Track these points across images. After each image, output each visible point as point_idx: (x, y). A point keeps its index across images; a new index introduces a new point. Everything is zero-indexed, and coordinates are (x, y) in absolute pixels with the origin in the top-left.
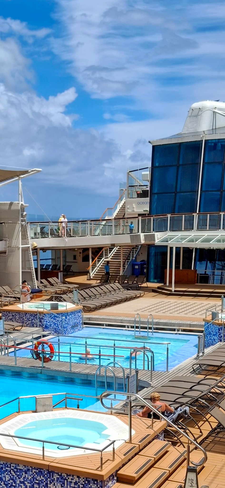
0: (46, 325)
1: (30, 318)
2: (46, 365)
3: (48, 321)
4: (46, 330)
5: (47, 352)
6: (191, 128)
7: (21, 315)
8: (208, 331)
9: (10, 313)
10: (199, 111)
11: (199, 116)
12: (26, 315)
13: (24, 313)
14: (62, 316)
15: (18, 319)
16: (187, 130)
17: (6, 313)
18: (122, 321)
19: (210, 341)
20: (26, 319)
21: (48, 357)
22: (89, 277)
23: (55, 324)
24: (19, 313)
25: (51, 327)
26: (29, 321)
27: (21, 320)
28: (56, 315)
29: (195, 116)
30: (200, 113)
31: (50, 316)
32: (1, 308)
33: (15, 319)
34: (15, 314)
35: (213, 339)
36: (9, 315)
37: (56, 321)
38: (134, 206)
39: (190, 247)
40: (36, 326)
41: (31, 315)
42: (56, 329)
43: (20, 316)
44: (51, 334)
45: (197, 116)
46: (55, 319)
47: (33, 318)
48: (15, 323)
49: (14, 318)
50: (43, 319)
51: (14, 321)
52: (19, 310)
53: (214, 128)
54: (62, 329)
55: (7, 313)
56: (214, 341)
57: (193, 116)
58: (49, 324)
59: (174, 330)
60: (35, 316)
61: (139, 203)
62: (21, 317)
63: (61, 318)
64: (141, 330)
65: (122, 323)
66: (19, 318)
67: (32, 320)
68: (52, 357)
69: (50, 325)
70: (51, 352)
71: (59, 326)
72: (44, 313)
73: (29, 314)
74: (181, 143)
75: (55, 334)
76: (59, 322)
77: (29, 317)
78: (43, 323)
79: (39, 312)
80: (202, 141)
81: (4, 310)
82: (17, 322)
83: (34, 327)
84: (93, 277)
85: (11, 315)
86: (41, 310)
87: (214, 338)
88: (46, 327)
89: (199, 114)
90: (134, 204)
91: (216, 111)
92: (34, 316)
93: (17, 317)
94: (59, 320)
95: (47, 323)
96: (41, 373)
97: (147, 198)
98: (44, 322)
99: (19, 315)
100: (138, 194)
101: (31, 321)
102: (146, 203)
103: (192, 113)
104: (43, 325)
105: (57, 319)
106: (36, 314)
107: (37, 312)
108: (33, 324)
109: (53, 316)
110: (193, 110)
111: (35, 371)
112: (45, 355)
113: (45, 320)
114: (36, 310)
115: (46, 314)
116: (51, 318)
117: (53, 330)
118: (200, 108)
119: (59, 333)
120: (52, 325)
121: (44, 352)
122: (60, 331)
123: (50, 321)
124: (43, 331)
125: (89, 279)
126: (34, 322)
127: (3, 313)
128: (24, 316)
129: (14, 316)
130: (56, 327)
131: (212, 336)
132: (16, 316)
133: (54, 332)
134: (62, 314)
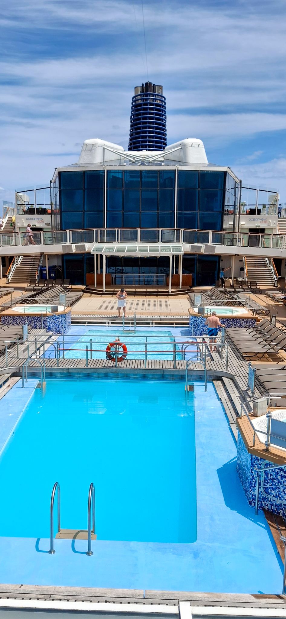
0: (49, 327)
1: (33, 321)
2: (119, 364)
3: (51, 323)
4: (49, 331)
5: (120, 353)
6: (87, 160)
7: (23, 318)
8: (196, 323)
9: (10, 318)
10: (92, 147)
11: (93, 151)
12: (28, 318)
13: (26, 317)
14: (62, 317)
15: (19, 322)
16: (84, 161)
17: (6, 318)
18: (101, 319)
19: (199, 331)
20: (28, 322)
21: (121, 357)
22: (8, 281)
23: (56, 325)
24: (21, 317)
25: (53, 328)
26: (31, 324)
27: (23, 323)
28: (57, 316)
29: (89, 150)
30: (94, 148)
31: (52, 318)
32: (1, 313)
33: (17, 322)
34: (17, 318)
35: (202, 329)
36: (10, 319)
37: (57, 322)
38: (23, 221)
39: (120, 256)
40: (39, 328)
41: (33, 318)
42: (57, 329)
43: (21, 320)
44: (53, 334)
45: (91, 150)
46: (56, 320)
47: (36, 321)
48: (17, 326)
49: (15, 322)
50: (47, 321)
51: (15, 324)
52: (21, 314)
53: (104, 161)
54: (61, 329)
55: (8, 317)
56: (203, 331)
57: (87, 150)
58: (51, 325)
59: (149, 323)
60: (38, 318)
61: (27, 219)
62: (23, 321)
63: (61, 319)
64: (125, 325)
65: (101, 320)
66: (21, 321)
67: (35, 322)
68: (125, 356)
69: (53, 326)
70: (124, 352)
71: (59, 326)
72: (48, 316)
73: (31, 317)
74: (85, 171)
75: (56, 334)
76: (59, 322)
77: (31, 320)
78: (46, 325)
79: (43, 315)
80: (105, 170)
81: (4, 315)
82: (19, 325)
83: (37, 328)
84: (10, 281)
85: (12, 319)
86: (44, 313)
87: (204, 328)
88: (49, 328)
89: (92, 149)
90: (23, 220)
91: (105, 147)
92: (36, 319)
93: (19, 321)
94: (59, 321)
95: (50, 324)
96: (116, 372)
97: (34, 215)
98: (48, 324)
99: (21, 318)
100: (24, 211)
101: (33, 323)
102: (33, 219)
103: (86, 148)
104: (47, 327)
105: (58, 320)
106: (39, 317)
107: (41, 315)
108: (36, 326)
109: (54, 318)
110: (87, 145)
111: (109, 370)
112: (118, 356)
113: (48, 321)
114: (40, 313)
115: (49, 317)
116: (53, 320)
117: (55, 330)
118: (93, 144)
119: (59, 333)
120: (54, 326)
121: (118, 353)
122: (60, 331)
123: (52, 323)
124: (47, 332)
125: (8, 282)
126: (36, 325)
127: (3, 317)
128: (26, 319)
129: (15, 320)
130: (57, 327)
131: (200, 327)
132: (17, 320)
133: (56, 332)
134: (61, 315)
